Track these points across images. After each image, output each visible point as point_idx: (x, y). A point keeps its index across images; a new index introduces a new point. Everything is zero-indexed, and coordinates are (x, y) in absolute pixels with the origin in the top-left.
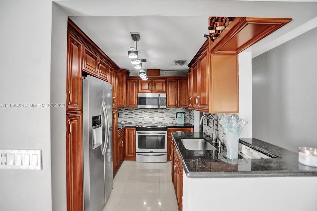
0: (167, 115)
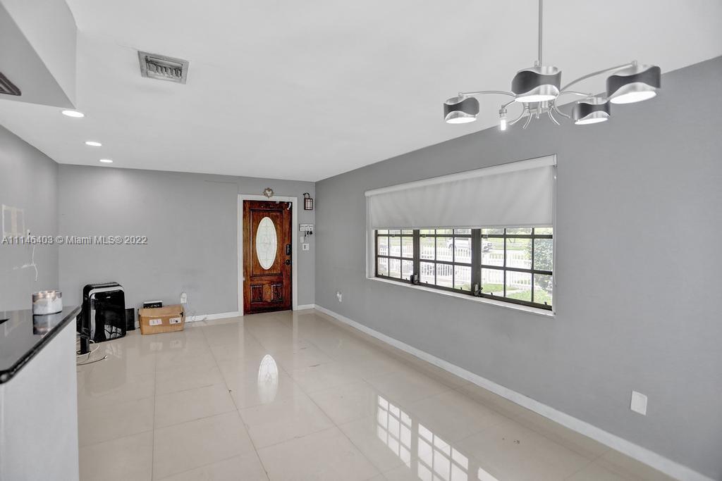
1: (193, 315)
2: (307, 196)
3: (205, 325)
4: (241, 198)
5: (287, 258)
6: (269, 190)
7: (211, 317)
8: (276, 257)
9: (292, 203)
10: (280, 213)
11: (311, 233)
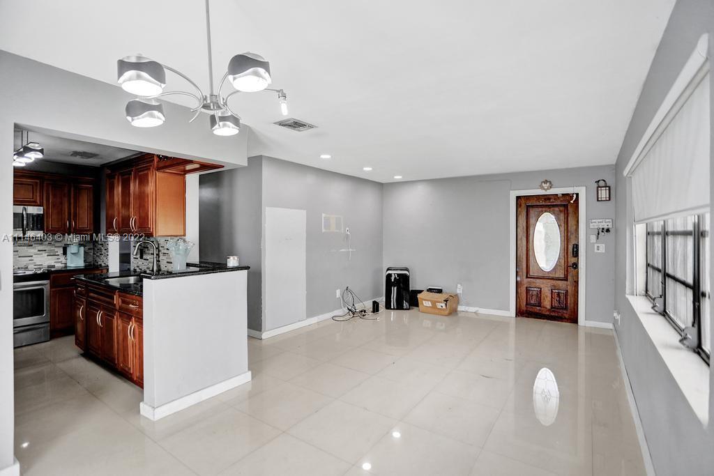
0: (39, 251)
1: (468, 305)
2: (602, 183)
3: (476, 316)
4: (514, 194)
5: (572, 260)
6: (546, 182)
7: (482, 311)
8: (559, 258)
9: (577, 194)
10: (566, 207)
11: (608, 230)
